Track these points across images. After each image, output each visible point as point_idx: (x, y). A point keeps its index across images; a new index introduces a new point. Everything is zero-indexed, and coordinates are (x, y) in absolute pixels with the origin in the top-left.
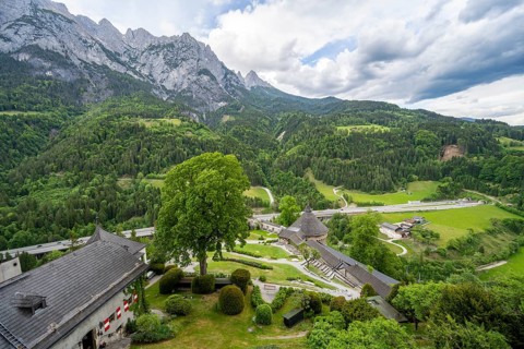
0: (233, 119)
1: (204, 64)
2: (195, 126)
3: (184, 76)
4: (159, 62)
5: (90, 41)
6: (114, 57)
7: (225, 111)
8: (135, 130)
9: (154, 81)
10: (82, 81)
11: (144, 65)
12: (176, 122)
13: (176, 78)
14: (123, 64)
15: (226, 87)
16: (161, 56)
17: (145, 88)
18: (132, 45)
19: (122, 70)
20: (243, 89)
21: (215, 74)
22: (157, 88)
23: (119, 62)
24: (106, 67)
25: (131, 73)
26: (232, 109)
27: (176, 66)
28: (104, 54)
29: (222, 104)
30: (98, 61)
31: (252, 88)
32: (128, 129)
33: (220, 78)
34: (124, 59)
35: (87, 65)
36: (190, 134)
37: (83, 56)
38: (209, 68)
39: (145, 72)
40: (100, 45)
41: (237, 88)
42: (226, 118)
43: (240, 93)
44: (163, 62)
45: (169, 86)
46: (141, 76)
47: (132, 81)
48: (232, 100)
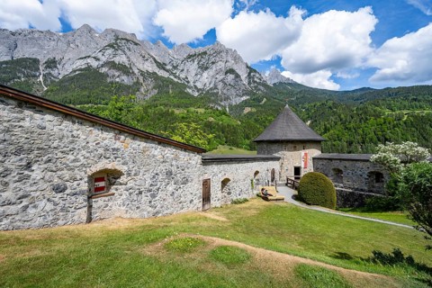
0: (254, 110)
1: (231, 64)
2: (218, 112)
3: (213, 76)
4: (193, 67)
5: (147, 56)
6: (161, 66)
7: (246, 103)
8: (167, 114)
9: (188, 82)
10: (138, 83)
11: (183, 70)
12: (201, 110)
13: (205, 80)
14: (167, 71)
15: (249, 83)
16: (196, 63)
17: (181, 88)
18: (175, 57)
19: (166, 75)
20: (265, 85)
21: (240, 73)
22: (190, 88)
23: (164, 69)
24: (155, 73)
25: (172, 77)
26: (255, 101)
27: (207, 68)
28: (155, 65)
29: (244, 98)
30: (150, 70)
31: (274, 84)
32: (160, 115)
33: (244, 76)
34: (169, 67)
35: (142, 73)
36: (212, 119)
37: (141, 67)
38: (235, 67)
39: (182, 76)
40: (154, 59)
41: (259, 84)
42: (247, 110)
43: (262, 88)
44: (197, 67)
45: (199, 85)
46: (179, 78)
47: (172, 82)
48: (254, 94)
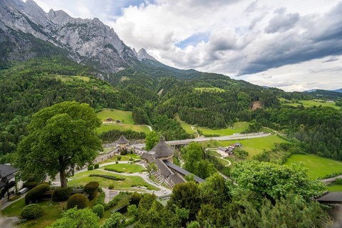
0: (128, 79)
1: (109, 40)
2: (100, 82)
3: (94, 48)
4: (75, 36)
5: (17, 14)
6: (38, 28)
7: (123, 74)
8: (52, 83)
9: (70, 49)
10: (8, 43)
11: (63, 37)
12: (86, 79)
13: (87, 48)
14: (46, 34)
15: (124, 57)
16: (77, 32)
17: (63, 54)
18: (53, 21)
19: (45, 39)
20: (136, 60)
21: (117, 48)
22: (73, 54)
23: (42, 32)
24: (31, 35)
25: (52, 42)
26: (128, 72)
27: (88, 40)
28: (29, 25)
29: (121, 69)
30: (23, 29)
31: (143, 60)
32: (47, 82)
33: (120, 51)
34: (46, 30)
35: (13, 32)
36: (96, 88)
37: (10, 24)
38: (112, 43)
39: (63, 41)
40: (26, 18)
41: (132, 59)
42: (124, 78)
43: (133, 62)
44: (78, 36)
45: (82, 53)
46: (60, 44)
47: (52, 47)
48: (128, 67)
